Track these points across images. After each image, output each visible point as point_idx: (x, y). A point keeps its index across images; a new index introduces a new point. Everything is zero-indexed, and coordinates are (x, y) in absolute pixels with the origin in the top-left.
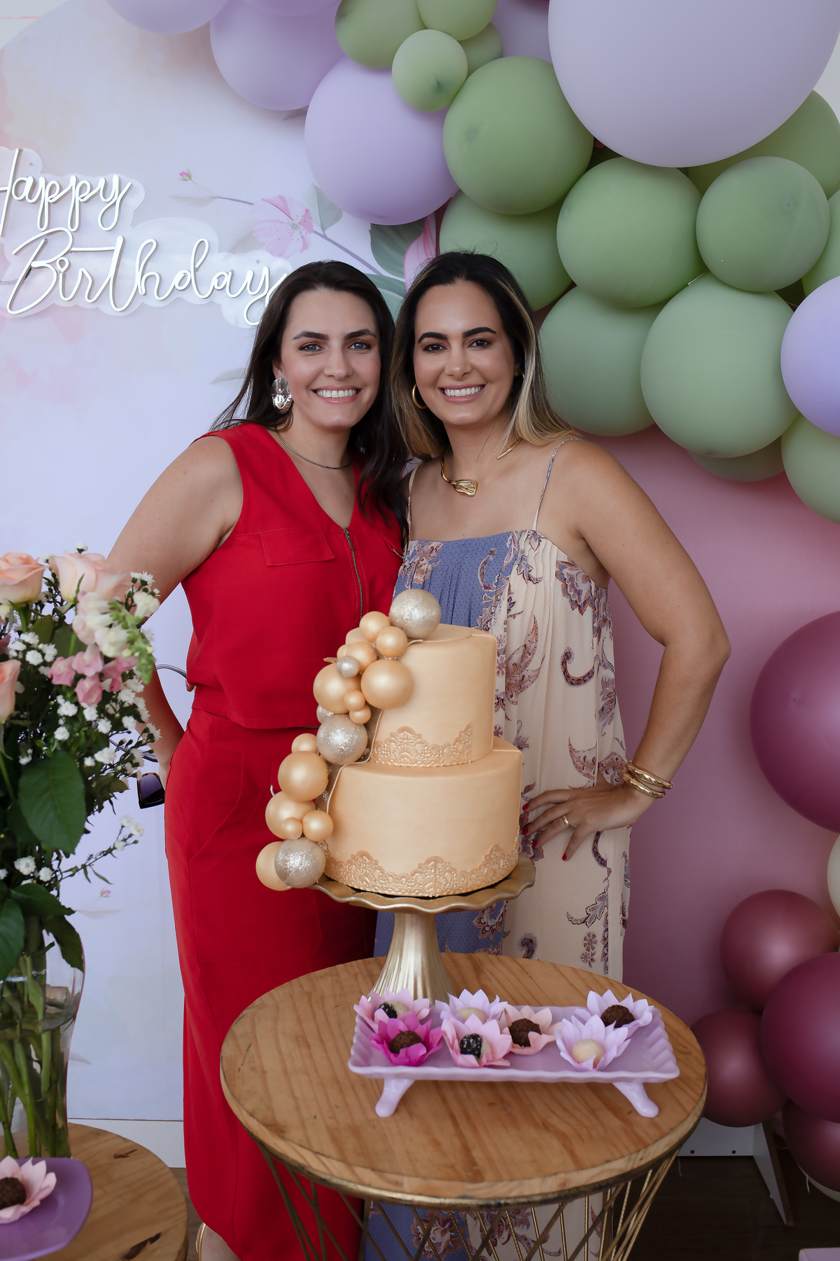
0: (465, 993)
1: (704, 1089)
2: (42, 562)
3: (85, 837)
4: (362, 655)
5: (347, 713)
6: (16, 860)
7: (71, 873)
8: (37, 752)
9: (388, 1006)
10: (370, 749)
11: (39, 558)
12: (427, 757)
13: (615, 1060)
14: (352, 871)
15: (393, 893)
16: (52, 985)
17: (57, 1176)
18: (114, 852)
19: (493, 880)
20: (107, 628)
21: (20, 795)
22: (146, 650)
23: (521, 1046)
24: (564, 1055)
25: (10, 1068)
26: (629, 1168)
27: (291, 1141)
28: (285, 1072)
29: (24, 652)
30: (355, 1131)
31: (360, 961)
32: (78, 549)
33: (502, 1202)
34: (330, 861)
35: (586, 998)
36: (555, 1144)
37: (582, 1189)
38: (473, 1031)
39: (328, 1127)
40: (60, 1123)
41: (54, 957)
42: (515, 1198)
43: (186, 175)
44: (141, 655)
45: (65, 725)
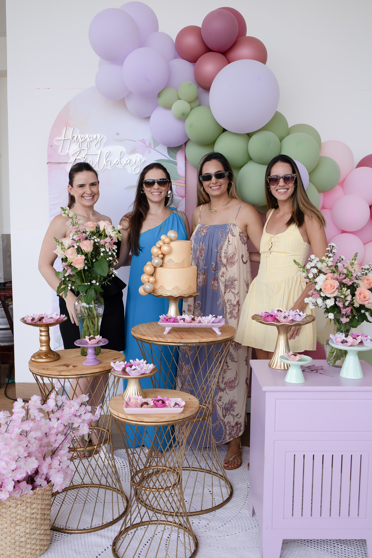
4: (161, 244)
5: (158, 256)
10: (163, 264)
12: (175, 265)
14: (159, 290)
15: (168, 294)
20: (112, 232)
23: (193, 321)
26: (213, 340)
34: (155, 288)
38: (183, 318)
43: (118, 134)
45: (103, 253)
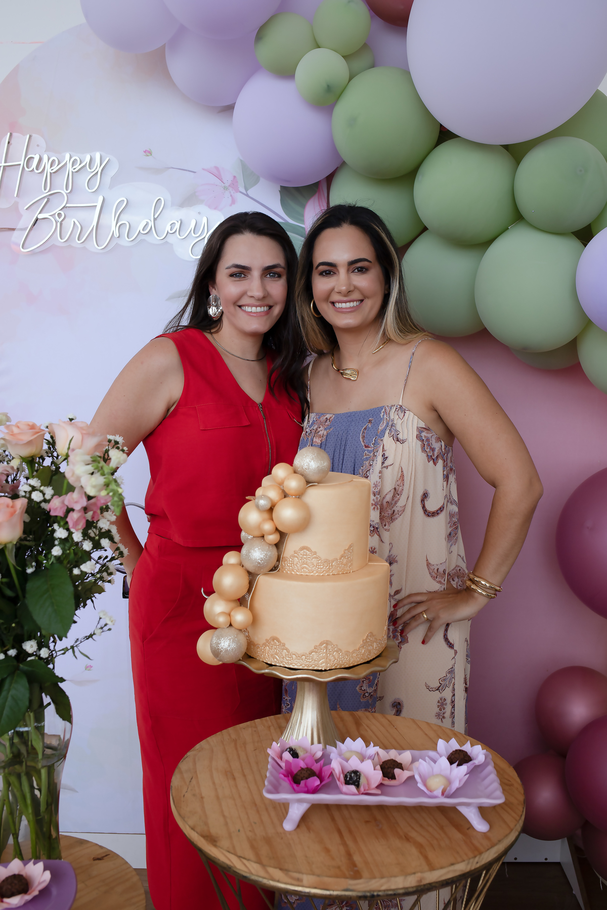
0: (348, 740)
1: (523, 812)
2: (43, 428)
3: (73, 625)
4: (273, 494)
5: (263, 537)
6: (23, 642)
7: (63, 652)
8: (39, 565)
9: (292, 749)
10: (279, 563)
11: (41, 425)
12: (320, 568)
13: (458, 789)
14: (267, 651)
15: (296, 667)
16: (49, 734)
17: (51, 873)
18: (94, 637)
19: (369, 658)
20: (90, 475)
21: (27, 596)
22: (118, 491)
23: (389, 779)
24: (420, 785)
25: (18, 794)
26: (468, 869)
27: (221, 848)
28: (218, 798)
29: (30, 493)
30: (268, 841)
31: (272, 717)
32: (69, 419)
33: (375, 894)
34: (250, 644)
35: (436, 744)
36: (414, 851)
37: (434, 885)
38: (354, 768)
39: (248, 838)
40: (54, 834)
41: (50, 713)
42: (384, 891)
43: (148, 153)
44: (114, 494)
45: (59, 545)
